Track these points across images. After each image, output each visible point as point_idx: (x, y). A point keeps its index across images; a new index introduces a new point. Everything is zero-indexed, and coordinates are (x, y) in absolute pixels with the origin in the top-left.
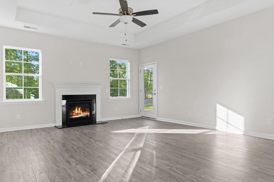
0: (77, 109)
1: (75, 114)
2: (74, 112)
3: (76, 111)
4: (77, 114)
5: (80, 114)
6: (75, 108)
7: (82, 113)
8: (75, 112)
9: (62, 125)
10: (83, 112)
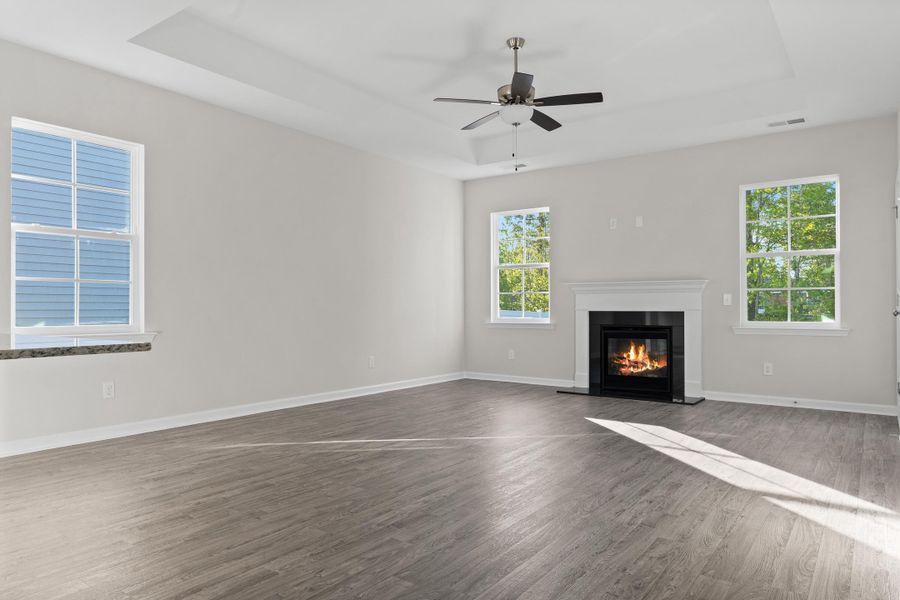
0: (633, 348)
1: (627, 363)
2: (625, 356)
3: (632, 355)
4: (636, 364)
5: (644, 364)
6: (629, 346)
7: (649, 364)
8: (629, 356)
9: (590, 389)
10: (651, 361)
